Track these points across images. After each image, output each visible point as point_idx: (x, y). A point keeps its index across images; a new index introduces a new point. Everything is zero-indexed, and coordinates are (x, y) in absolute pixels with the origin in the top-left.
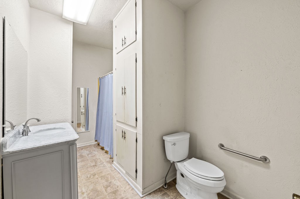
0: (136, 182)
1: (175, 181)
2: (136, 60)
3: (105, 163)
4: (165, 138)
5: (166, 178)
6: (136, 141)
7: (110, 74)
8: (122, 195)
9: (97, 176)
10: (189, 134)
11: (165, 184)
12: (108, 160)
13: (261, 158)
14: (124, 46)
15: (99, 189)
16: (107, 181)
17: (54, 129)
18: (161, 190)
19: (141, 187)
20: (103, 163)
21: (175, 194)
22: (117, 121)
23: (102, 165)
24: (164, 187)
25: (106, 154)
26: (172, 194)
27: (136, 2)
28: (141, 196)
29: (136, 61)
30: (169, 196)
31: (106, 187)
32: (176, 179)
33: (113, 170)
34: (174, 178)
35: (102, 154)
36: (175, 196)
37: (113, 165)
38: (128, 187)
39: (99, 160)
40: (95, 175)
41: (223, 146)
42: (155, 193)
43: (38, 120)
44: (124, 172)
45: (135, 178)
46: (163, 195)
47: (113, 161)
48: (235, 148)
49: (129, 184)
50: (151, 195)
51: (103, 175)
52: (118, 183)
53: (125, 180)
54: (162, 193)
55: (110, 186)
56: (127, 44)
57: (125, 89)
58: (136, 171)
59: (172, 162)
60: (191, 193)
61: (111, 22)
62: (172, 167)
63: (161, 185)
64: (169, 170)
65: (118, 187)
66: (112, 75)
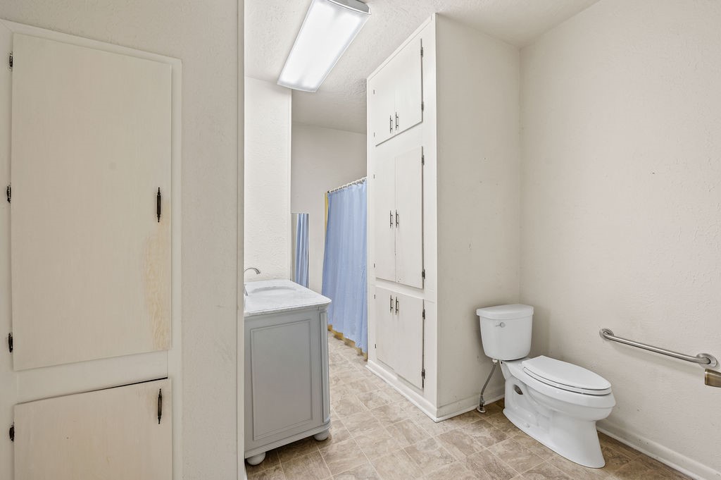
0: (423, 396)
1: (500, 404)
2: (423, 159)
3: (350, 363)
4: (480, 312)
5: (482, 394)
6: (424, 316)
7: (355, 184)
8: (398, 414)
9: (341, 382)
10: (533, 308)
11: (481, 406)
12: (355, 358)
13: (698, 356)
14: (395, 132)
15: (353, 402)
16: (363, 390)
17: (274, 288)
18: (472, 415)
19: (433, 404)
20: (347, 361)
21: (502, 425)
22: (377, 278)
23: (347, 366)
24: (478, 411)
25: (346, 347)
26: (496, 423)
27: (422, 48)
28: (436, 419)
29: (423, 162)
30: (490, 426)
31: (366, 401)
32: (503, 400)
33: (370, 374)
34: (498, 398)
35: (339, 347)
36: (503, 428)
37: (367, 366)
38: (405, 404)
39: (337, 356)
40: (339, 380)
41: (610, 333)
42: (461, 419)
43: (258, 272)
44: (395, 378)
45: (421, 387)
46: (478, 423)
47: (366, 360)
48: (637, 337)
49: (407, 400)
50: (455, 421)
51: (353, 381)
52: (386, 397)
53: (397, 393)
54: (476, 420)
55: (371, 399)
56: (401, 128)
57: (397, 215)
58: (423, 374)
59: (496, 361)
60: (538, 425)
61: (363, 83)
62: (495, 373)
63: (473, 408)
64: (490, 377)
65: (387, 402)
66: (360, 187)
